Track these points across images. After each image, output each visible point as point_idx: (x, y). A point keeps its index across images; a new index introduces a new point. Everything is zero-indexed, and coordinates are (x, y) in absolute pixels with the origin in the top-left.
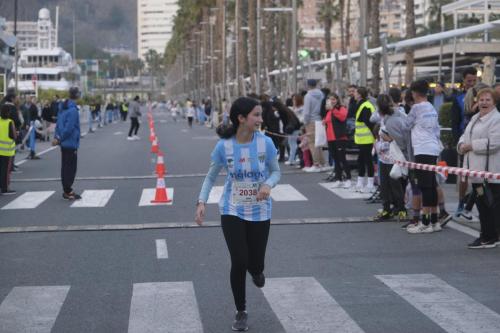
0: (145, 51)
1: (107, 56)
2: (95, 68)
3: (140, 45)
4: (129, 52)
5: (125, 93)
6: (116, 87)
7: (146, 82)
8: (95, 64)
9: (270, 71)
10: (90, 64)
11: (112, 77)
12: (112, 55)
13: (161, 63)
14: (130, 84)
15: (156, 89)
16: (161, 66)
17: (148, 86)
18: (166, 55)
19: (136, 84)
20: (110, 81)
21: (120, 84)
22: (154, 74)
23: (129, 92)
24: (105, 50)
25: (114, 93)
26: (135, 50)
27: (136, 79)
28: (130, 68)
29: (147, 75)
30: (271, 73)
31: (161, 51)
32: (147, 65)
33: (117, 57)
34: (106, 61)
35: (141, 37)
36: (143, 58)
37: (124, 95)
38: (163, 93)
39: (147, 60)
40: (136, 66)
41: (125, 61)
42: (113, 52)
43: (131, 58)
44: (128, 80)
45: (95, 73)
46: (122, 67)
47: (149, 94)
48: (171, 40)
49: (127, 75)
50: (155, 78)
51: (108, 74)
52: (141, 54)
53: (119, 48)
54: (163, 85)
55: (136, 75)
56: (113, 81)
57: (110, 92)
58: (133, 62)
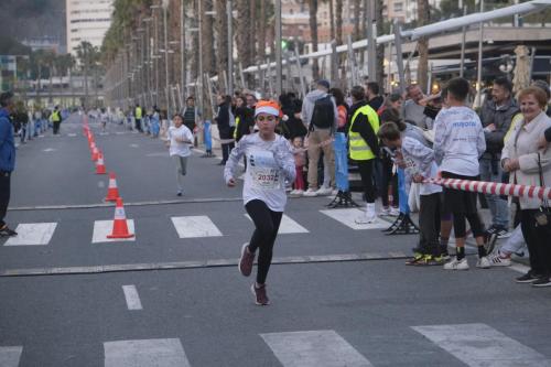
0: (76, 44)
1: (27, 50)
2: (13, 67)
3: (70, 35)
4: (55, 46)
5: (51, 98)
6: (39, 91)
7: (78, 83)
8: (12, 61)
9: (244, 68)
10: (6, 61)
11: (34, 77)
12: (34, 49)
13: (97, 59)
14: (57, 86)
15: (92, 93)
16: (98, 63)
17: (81, 88)
18: (103, 48)
19: (66, 86)
20: (32, 83)
21: (45, 86)
22: (89, 74)
23: (56, 96)
24: (25, 43)
25: (38, 98)
26: (64, 42)
27: (65, 80)
28: (57, 67)
29: (79, 75)
30: (245, 70)
31: (97, 43)
32: (78, 62)
33: (41, 51)
34: (26, 57)
35: (70, 26)
36: (74, 53)
37: (51, 101)
38: (100, 98)
39: (80, 55)
40: (65, 63)
41: (51, 57)
42: (35, 46)
43: (58, 53)
44: (56, 81)
45: (12, 72)
46: (47, 65)
47: (83, 99)
48: (111, 29)
49: (53, 75)
50: (90, 78)
51: (29, 75)
52: (72, 47)
53: (43, 40)
54: (101, 86)
55: (64, 75)
56: (36, 82)
57: (32, 97)
58: (61, 57)
